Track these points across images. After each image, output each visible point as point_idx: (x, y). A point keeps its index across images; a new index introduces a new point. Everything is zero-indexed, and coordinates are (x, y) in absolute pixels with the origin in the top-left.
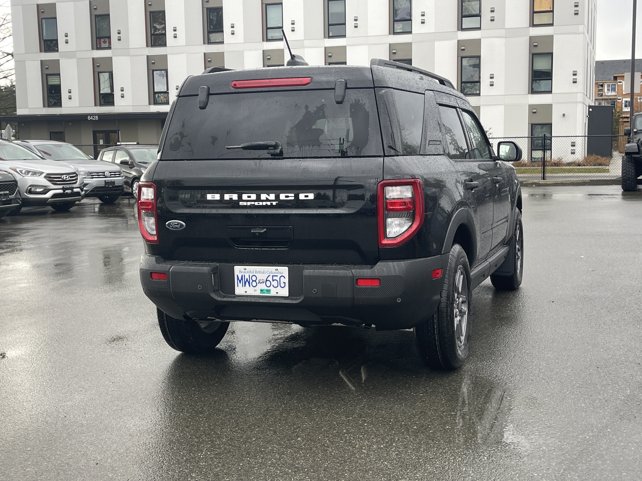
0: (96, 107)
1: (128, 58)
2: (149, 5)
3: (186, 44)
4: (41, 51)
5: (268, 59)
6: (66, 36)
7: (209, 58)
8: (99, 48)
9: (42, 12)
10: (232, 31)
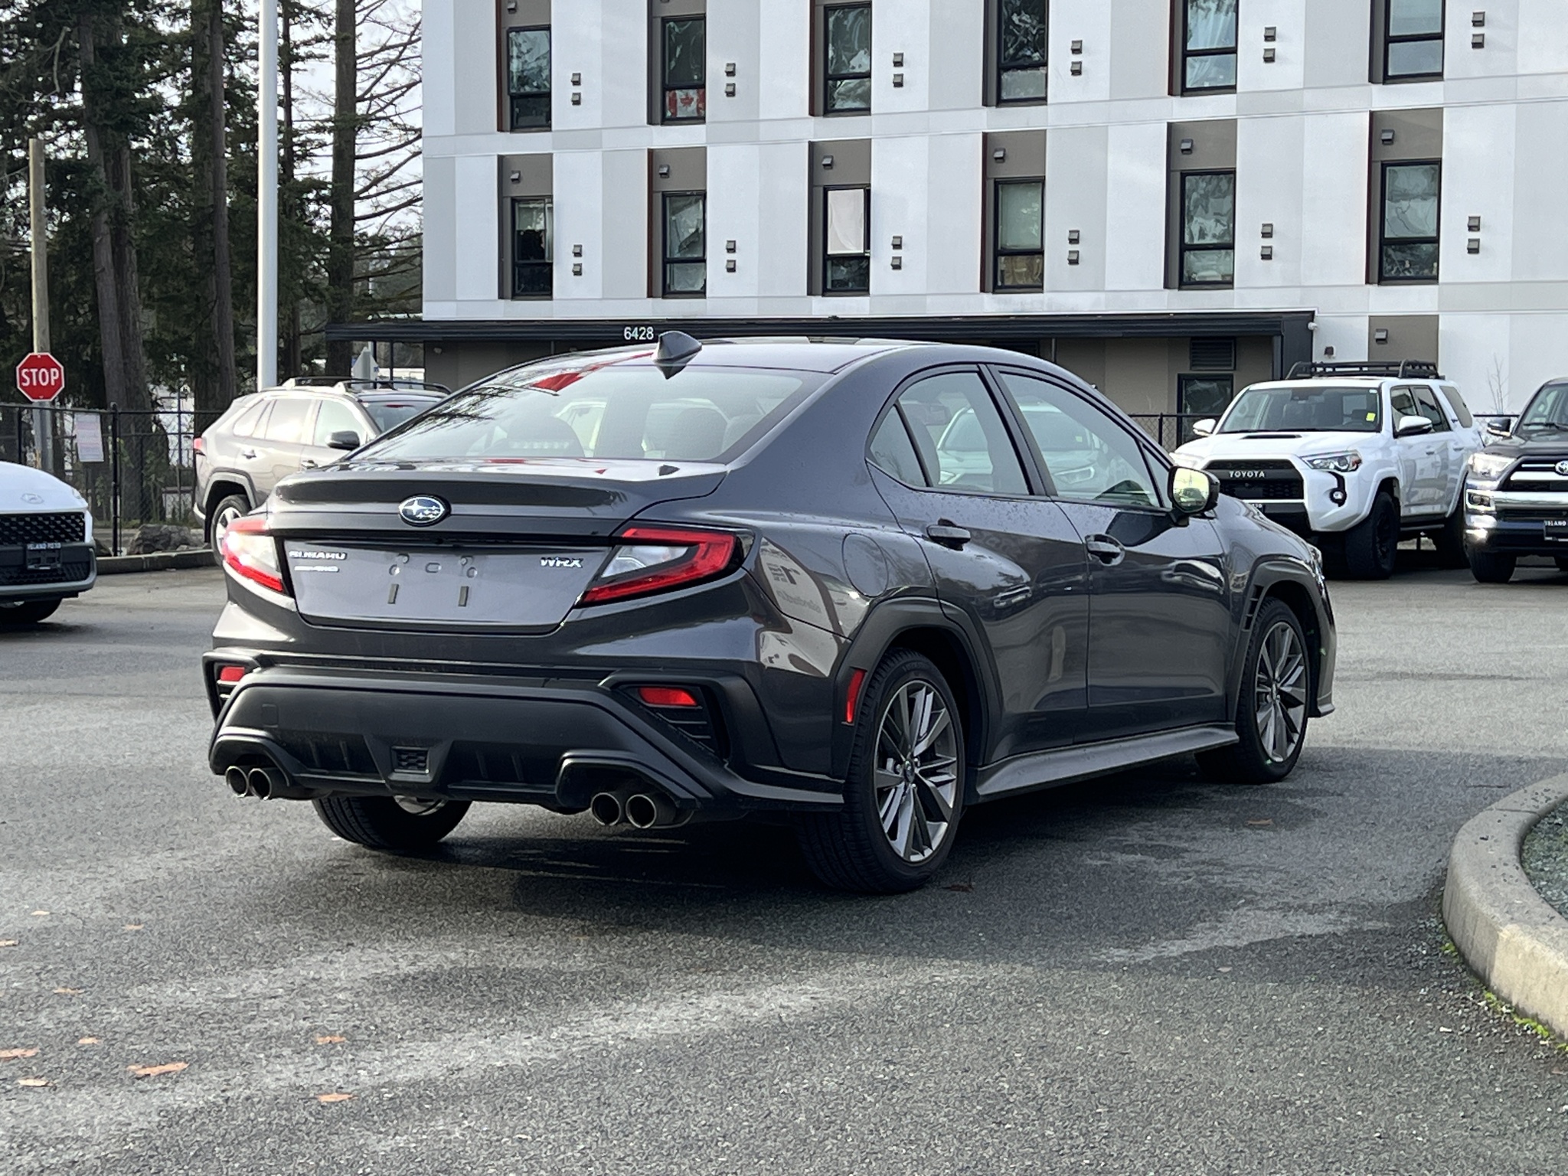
0: (650, 300)
1: (756, 147)
3: (931, 103)
4: (500, 129)
5: (1183, 150)
6: (576, 83)
7: (996, 150)
8: (670, 119)
9: (510, 10)
10: (1073, 63)
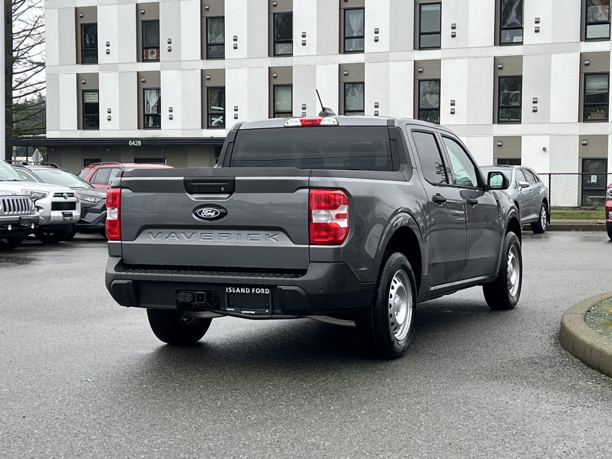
0: (139, 130)
1: (180, 72)
2: (206, 9)
3: (248, 55)
5: (345, 74)
6: (108, 45)
7: (274, 73)
8: (145, 60)
9: (81, 16)
10: (303, 41)
